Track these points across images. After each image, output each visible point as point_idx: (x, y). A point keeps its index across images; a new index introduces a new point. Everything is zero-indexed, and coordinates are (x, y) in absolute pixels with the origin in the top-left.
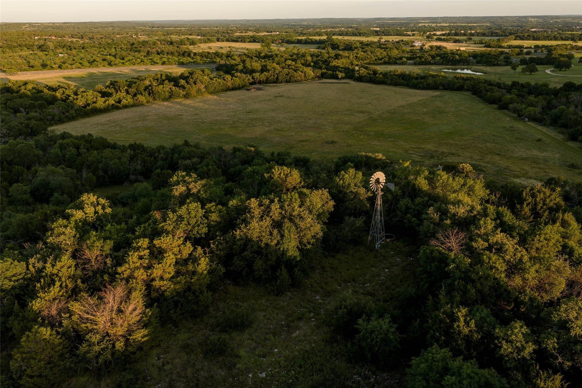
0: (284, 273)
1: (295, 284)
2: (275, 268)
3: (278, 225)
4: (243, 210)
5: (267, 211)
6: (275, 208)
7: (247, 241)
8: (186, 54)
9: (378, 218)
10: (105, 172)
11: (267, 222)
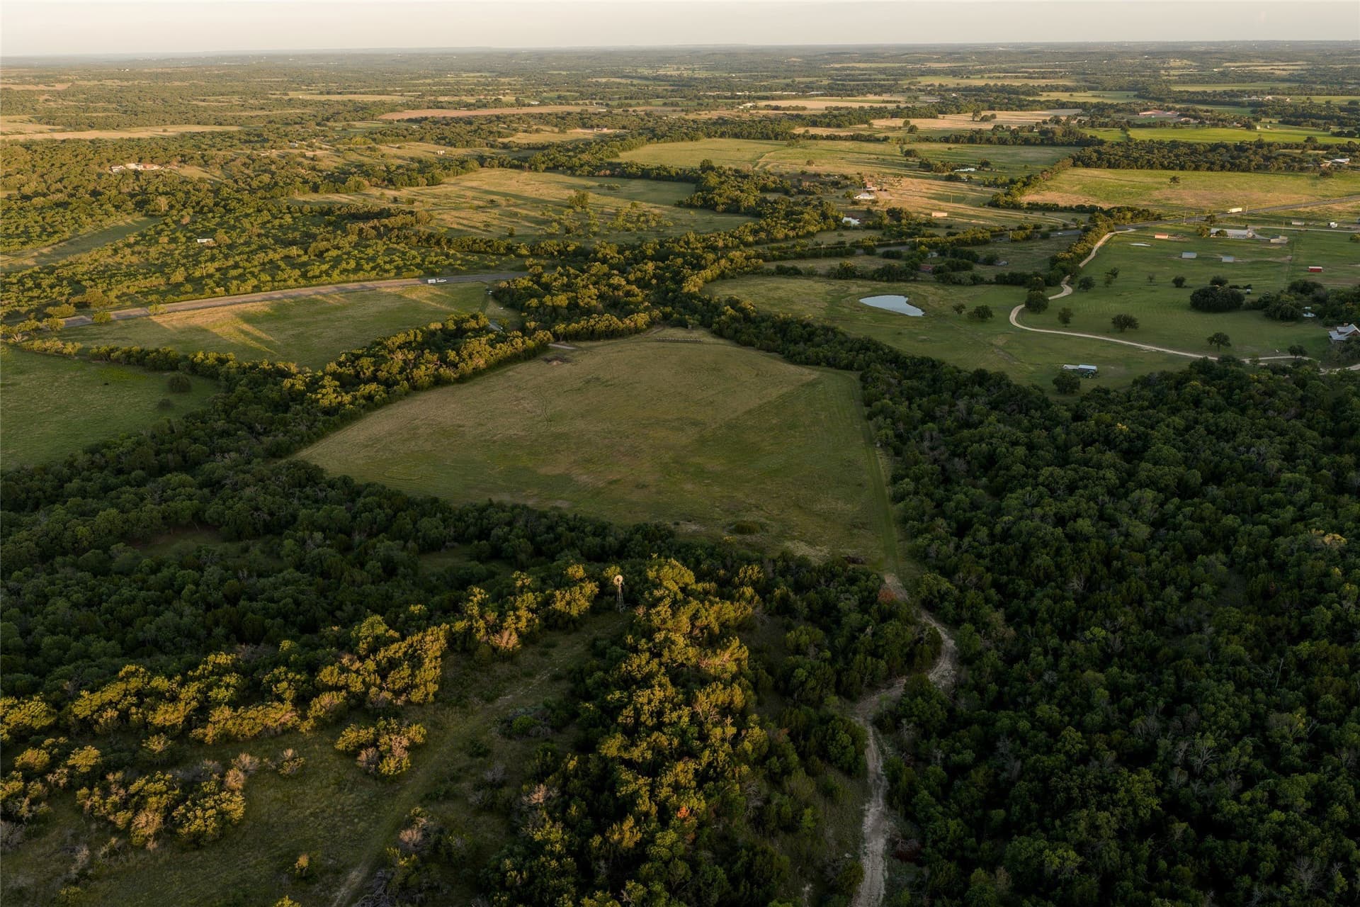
0: (571, 626)
1: (576, 630)
2: (567, 623)
3: (569, 603)
4: (553, 596)
5: (564, 597)
6: (568, 596)
7: (555, 611)
8: (433, 241)
9: (620, 597)
10: (424, 540)
11: (564, 603)
